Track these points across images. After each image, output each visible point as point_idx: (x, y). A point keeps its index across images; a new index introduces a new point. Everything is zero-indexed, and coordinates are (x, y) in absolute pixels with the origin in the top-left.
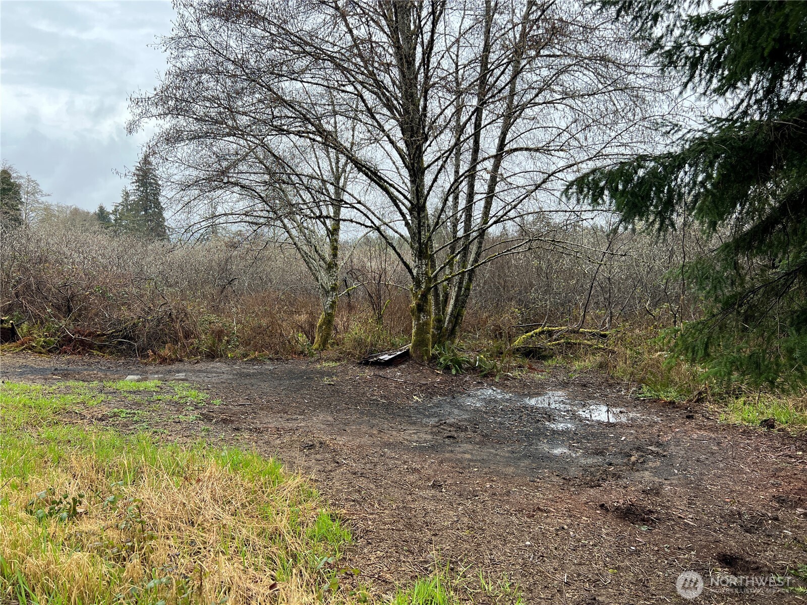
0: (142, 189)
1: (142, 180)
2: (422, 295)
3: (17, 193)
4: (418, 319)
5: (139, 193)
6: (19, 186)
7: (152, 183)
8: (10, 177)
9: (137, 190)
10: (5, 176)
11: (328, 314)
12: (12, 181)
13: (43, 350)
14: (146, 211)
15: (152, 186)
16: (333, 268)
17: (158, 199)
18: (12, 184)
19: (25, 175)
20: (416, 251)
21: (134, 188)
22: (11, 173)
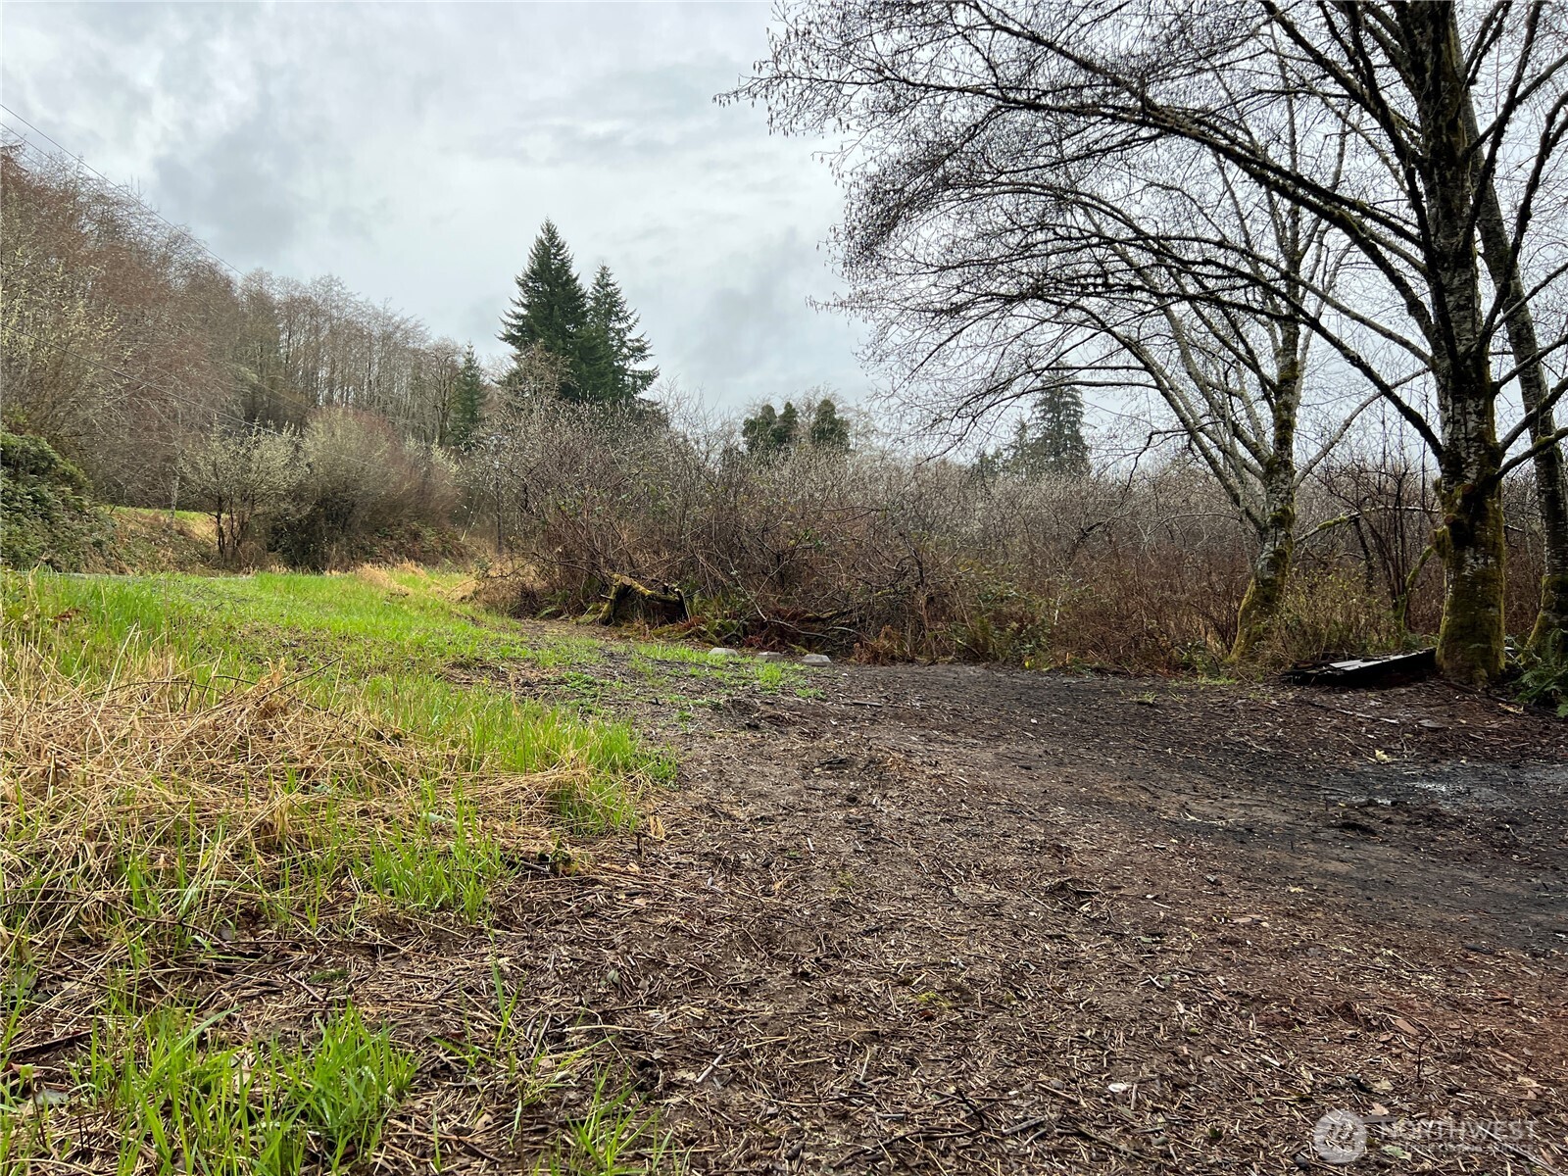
0: (1049, 416)
1: (1051, 399)
2: (1465, 498)
3: (843, 436)
4: (1458, 565)
5: (1045, 423)
6: (847, 423)
7: (1067, 403)
8: (833, 409)
9: (1043, 418)
10: (827, 409)
11: (1265, 582)
12: (837, 416)
13: (717, 640)
14: (1057, 454)
15: (1068, 409)
16: (1278, 472)
17: (1077, 431)
18: (834, 422)
19: (853, 404)
20: (1447, 378)
21: (1038, 415)
22: (835, 404)
